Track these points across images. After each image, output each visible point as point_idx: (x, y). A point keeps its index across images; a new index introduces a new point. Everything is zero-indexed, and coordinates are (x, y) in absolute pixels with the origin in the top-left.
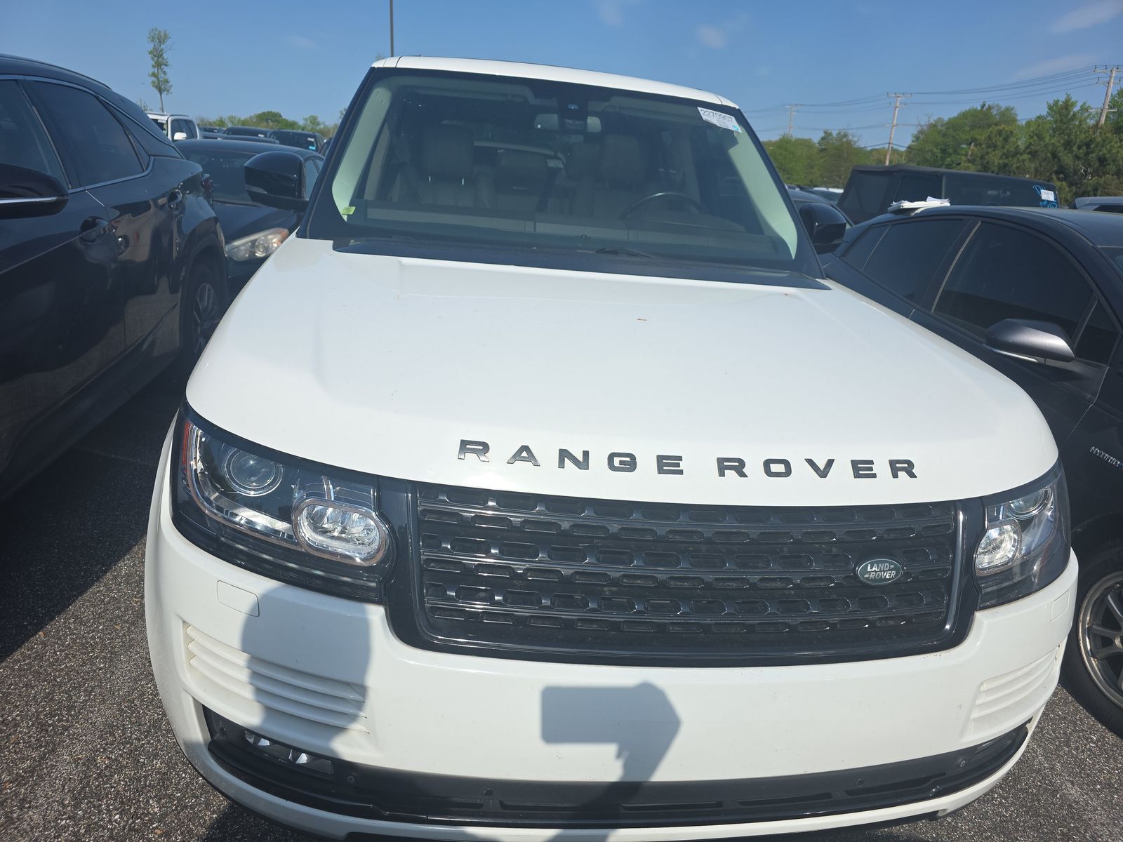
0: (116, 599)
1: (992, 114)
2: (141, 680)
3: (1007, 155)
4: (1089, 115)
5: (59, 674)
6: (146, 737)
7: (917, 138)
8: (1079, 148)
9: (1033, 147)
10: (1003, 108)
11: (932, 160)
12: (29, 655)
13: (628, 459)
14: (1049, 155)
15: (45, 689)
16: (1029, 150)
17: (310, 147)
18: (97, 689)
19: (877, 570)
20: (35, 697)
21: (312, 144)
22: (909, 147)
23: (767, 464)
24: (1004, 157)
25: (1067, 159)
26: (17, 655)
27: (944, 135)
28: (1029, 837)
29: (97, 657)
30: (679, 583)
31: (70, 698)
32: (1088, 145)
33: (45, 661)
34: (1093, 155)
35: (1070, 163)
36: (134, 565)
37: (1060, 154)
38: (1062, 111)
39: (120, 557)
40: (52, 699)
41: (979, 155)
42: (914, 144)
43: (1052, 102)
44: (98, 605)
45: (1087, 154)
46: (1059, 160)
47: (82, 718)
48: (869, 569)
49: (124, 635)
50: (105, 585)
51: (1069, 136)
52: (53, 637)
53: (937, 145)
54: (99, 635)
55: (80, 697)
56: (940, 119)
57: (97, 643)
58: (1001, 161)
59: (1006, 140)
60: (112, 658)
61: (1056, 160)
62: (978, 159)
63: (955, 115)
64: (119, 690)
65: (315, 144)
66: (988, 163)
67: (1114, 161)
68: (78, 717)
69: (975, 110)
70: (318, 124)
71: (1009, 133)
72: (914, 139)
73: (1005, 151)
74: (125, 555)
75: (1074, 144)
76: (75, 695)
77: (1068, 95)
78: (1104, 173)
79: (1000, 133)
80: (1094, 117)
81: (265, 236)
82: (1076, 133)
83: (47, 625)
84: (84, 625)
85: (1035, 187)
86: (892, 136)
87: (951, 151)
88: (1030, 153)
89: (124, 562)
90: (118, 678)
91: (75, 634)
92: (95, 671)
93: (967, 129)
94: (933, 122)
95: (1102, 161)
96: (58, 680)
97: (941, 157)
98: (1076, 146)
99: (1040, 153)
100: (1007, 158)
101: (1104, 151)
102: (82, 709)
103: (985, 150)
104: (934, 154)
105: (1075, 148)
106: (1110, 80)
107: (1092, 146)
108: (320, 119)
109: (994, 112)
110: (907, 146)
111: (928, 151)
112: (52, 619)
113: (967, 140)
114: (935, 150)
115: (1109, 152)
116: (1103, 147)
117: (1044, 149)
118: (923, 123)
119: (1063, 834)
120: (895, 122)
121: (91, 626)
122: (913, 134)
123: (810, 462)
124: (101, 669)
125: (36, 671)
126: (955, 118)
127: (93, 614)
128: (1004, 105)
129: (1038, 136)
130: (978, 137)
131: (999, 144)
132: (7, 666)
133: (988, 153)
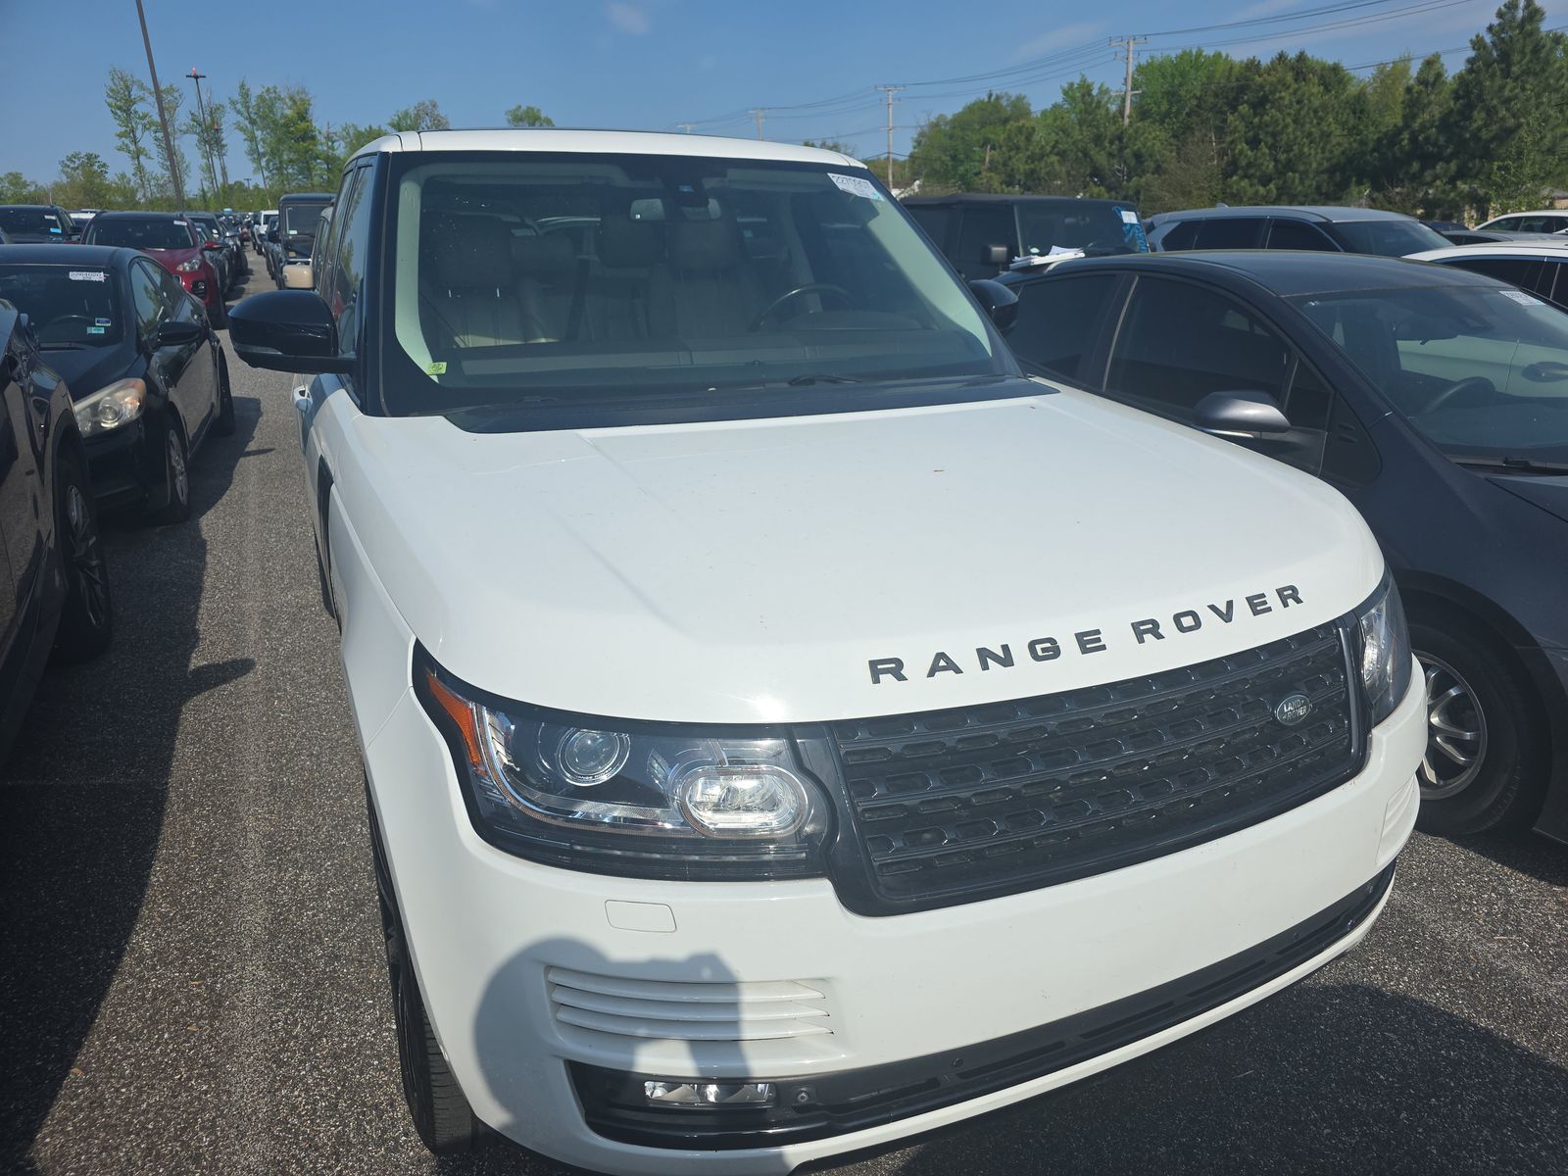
0: (164, 991)
1: (1001, 106)
2: (279, 1089)
3: (1032, 158)
4: (1109, 99)
5: (146, 1119)
6: (338, 1161)
7: (919, 143)
8: (1111, 143)
9: (1060, 146)
10: (1013, 98)
11: (942, 170)
12: (78, 1106)
13: (1048, 645)
14: (1080, 155)
15: (138, 1145)
16: (1056, 150)
17: (52, 230)
18: (219, 1121)
19: (1292, 709)
20: (129, 1160)
21: (53, 224)
22: (911, 156)
23: (1177, 618)
24: (1029, 161)
25: (1101, 159)
26: (57, 1111)
27: (951, 137)
28: (1378, 955)
29: (189, 1079)
30: (1124, 771)
31: (185, 1145)
32: (1120, 138)
33: (112, 1107)
34: (1128, 150)
35: (1105, 163)
36: (158, 934)
37: (1092, 153)
38: (1083, 98)
39: (128, 931)
40: (158, 1156)
41: (1001, 161)
42: (916, 150)
43: (1066, 86)
44: (140, 1007)
45: (1121, 150)
46: (1092, 160)
47: (223, 1167)
48: (1286, 710)
49: (210, 1036)
50: (131, 975)
51: (1098, 128)
52: (97, 1070)
53: (945, 150)
54: (171, 1047)
55: (200, 1140)
56: (941, 115)
57: (175, 1059)
58: (1027, 167)
59: (1028, 139)
60: (213, 1072)
61: (1088, 160)
62: (1000, 167)
63: (959, 109)
64: (255, 1112)
65: (58, 223)
66: (1012, 170)
67: (1151, 156)
68: (217, 1168)
69: (982, 102)
70: (25, 185)
71: (1030, 130)
72: (915, 144)
73: (1029, 153)
74: (133, 924)
75: (1105, 138)
76: (191, 1139)
77: (1083, 76)
78: (1144, 172)
79: (1020, 130)
80: (1114, 101)
81: (109, 395)
82: (1104, 124)
83: (76, 1055)
84: (136, 1041)
85: (1114, 208)
86: (891, 143)
87: (962, 156)
88: (1057, 154)
89: (138, 934)
90: (242, 1097)
91: (131, 1056)
92: (199, 1099)
93: (977, 127)
94: (934, 121)
95: (1138, 156)
96: (150, 1127)
97: (953, 166)
98: (1107, 141)
99: (1069, 152)
100: (1033, 162)
101: (1139, 144)
102: (215, 1154)
103: (1007, 155)
104: (943, 162)
105: (1107, 144)
106: (1128, 55)
107: (1125, 140)
108: (26, 177)
109: (1004, 102)
110: (908, 154)
111: (936, 160)
112: (79, 1045)
113: (978, 141)
114: (944, 158)
115: (1144, 145)
116: (1136, 139)
117: (1073, 147)
118: (922, 124)
119: (1406, 942)
120: (891, 125)
121: (149, 1039)
122: (912, 138)
123: (1213, 608)
124: (206, 1093)
125: (105, 1126)
126: (959, 114)
127: (140, 1021)
128: (1014, 93)
129: (1063, 132)
130: (992, 136)
131: (1022, 144)
132: (53, 1132)
133: (1010, 158)
